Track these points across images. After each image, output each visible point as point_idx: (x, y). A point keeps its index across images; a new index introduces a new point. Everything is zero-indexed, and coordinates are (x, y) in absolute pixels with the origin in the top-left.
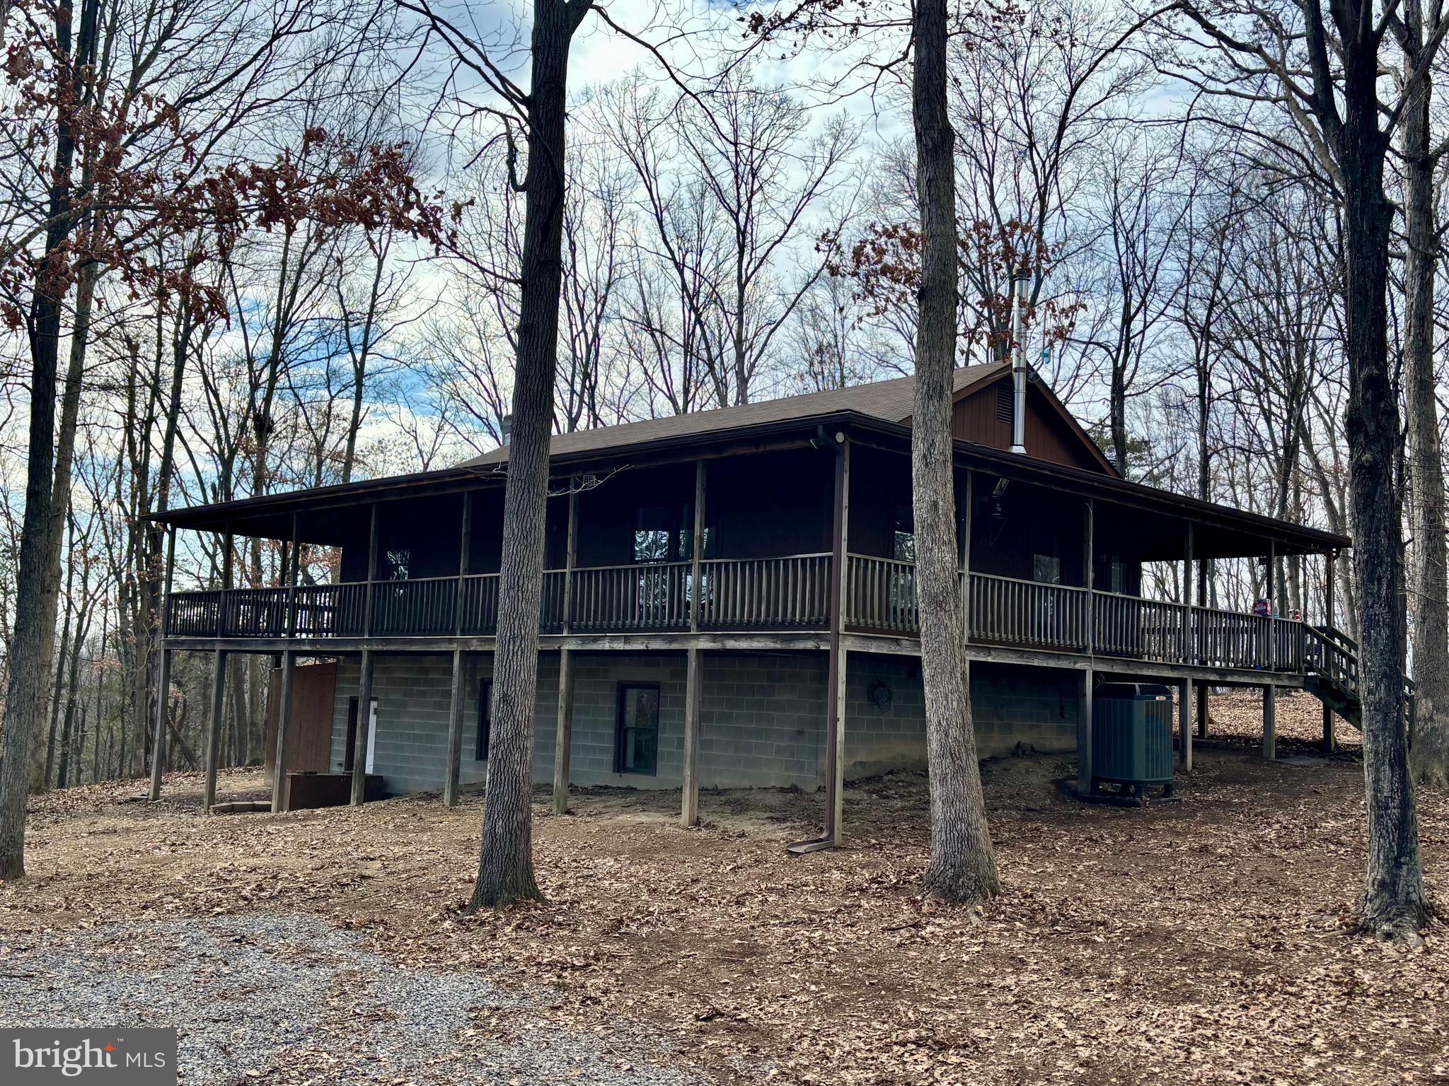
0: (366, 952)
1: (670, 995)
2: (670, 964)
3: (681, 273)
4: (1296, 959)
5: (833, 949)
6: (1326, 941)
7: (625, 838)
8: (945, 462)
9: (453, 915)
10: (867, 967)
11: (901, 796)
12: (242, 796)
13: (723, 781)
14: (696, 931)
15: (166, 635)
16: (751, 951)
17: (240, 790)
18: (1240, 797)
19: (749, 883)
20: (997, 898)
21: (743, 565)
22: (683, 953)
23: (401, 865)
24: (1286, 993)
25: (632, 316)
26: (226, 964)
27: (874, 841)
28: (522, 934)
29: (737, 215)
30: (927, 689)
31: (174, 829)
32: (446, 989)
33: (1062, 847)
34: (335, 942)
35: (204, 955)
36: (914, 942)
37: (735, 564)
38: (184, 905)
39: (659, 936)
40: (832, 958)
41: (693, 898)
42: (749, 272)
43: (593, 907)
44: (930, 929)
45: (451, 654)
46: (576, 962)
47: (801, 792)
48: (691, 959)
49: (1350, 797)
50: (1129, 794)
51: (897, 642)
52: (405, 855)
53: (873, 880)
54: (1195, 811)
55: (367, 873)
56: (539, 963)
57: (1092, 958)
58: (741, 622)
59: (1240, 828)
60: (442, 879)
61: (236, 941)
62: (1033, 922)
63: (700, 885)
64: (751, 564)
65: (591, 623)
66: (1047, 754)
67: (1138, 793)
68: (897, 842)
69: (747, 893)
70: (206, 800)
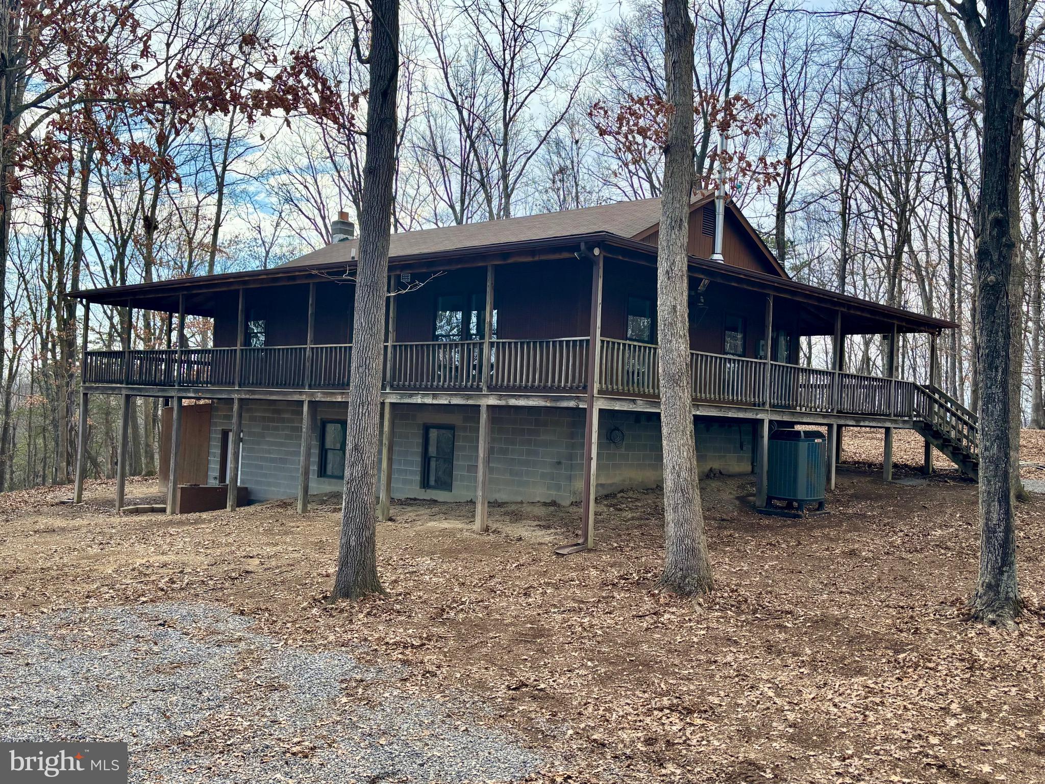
0: (258, 634)
1: (486, 668)
2: (484, 643)
3: (461, 113)
4: (929, 640)
5: (599, 632)
6: (948, 626)
7: (435, 541)
8: (682, 276)
9: (318, 604)
10: (626, 647)
11: (630, 509)
12: (144, 500)
13: (502, 497)
14: (498, 617)
15: (84, 382)
16: (540, 633)
17: (141, 496)
18: (872, 511)
19: (531, 578)
20: (713, 592)
21: (522, 344)
22: (491, 634)
23: (274, 563)
24: (927, 668)
25: (422, 144)
26: (156, 644)
27: (615, 545)
28: (371, 619)
29: (503, 70)
30: (664, 443)
31: (98, 530)
32: (321, 665)
33: (751, 550)
34: (234, 625)
35: (138, 636)
36: (657, 627)
37: (516, 343)
38: (117, 595)
39: (471, 621)
40: (600, 639)
41: (492, 591)
42: (512, 114)
43: (420, 597)
44: (667, 616)
45: (301, 403)
46: (414, 643)
47: (559, 506)
48: (497, 640)
49: (949, 511)
50: (793, 508)
51: (634, 401)
52: (275, 555)
53: (621, 577)
54: (841, 522)
55: (250, 568)
56: (387, 643)
57: (786, 640)
58: (520, 386)
59: (875, 535)
60: (306, 574)
61: (160, 625)
62: (740, 612)
63: (496, 580)
64: (528, 343)
65: (407, 383)
66: (731, 476)
67: (800, 508)
68: (632, 545)
69: (531, 587)
70: (117, 504)
